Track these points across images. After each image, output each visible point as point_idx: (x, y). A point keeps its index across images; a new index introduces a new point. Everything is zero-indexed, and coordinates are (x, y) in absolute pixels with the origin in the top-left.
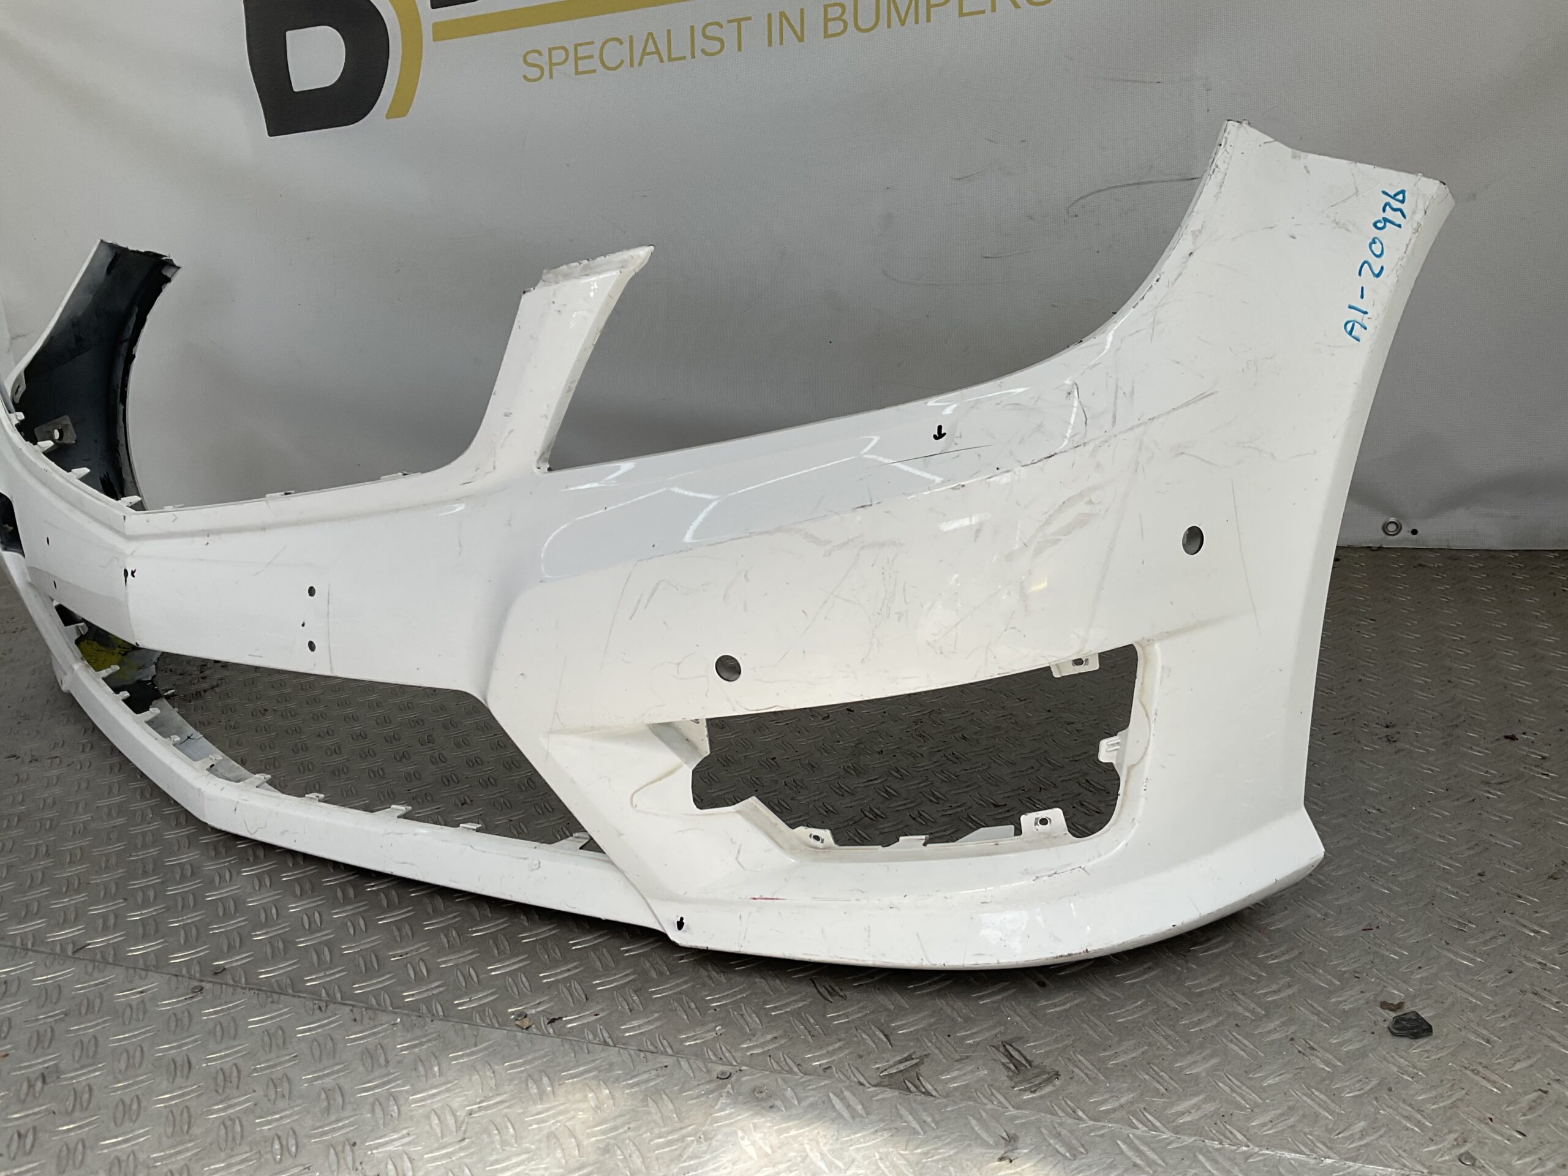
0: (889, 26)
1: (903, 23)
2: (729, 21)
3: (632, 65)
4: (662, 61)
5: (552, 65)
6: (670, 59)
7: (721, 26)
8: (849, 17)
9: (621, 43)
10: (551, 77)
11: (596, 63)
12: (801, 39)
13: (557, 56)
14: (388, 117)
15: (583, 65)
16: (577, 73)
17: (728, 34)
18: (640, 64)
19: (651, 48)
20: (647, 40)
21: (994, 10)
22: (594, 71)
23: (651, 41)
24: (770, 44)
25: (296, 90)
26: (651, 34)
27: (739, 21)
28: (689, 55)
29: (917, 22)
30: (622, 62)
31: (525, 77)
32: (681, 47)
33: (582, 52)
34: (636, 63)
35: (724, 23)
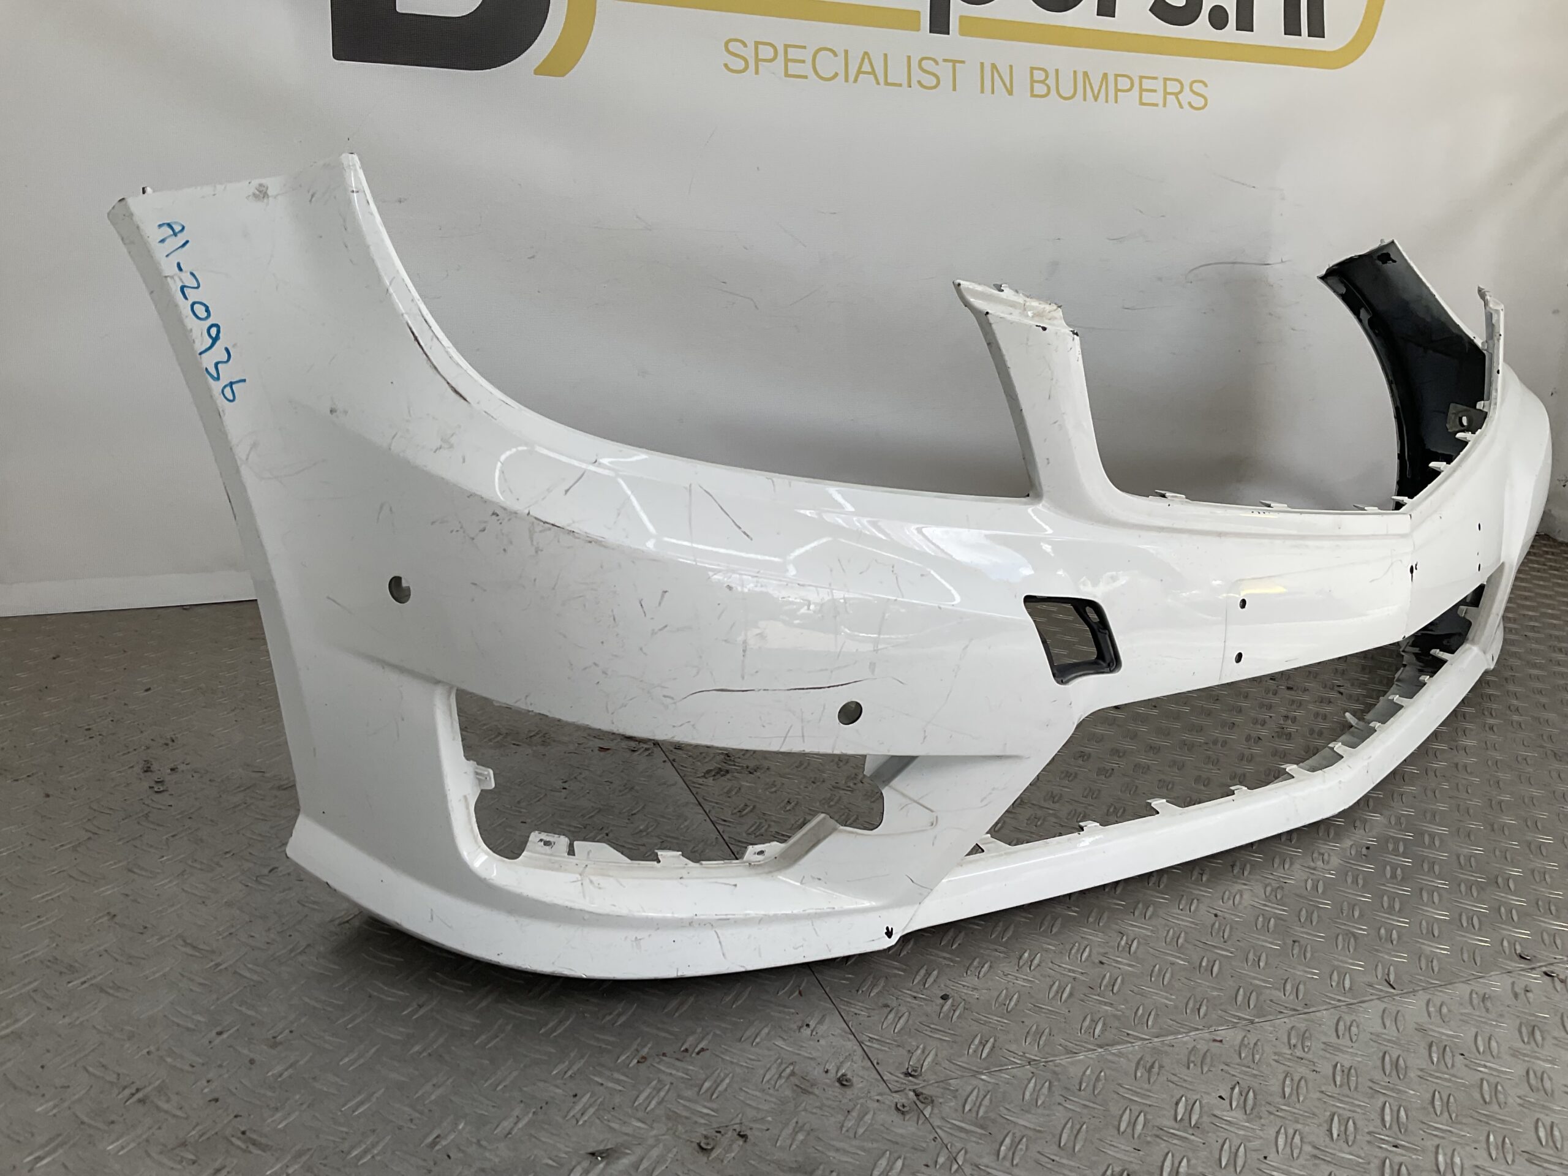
0: (1085, 99)
1: (1096, 99)
2: (945, 60)
3: (847, 80)
4: (878, 83)
5: (757, 60)
6: (887, 83)
7: (937, 63)
8: (1051, 82)
9: (836, 55)
10: (757, 73)
11: (806, 69)
12: (1010, 93)
13: (766, 52)
14: (537, 72)
15: (793, 68)
16: (787, 75)
17: (944, 71)
18: (856, 81)
19: (866, 67)
20: (863, 60)
21: (1165, 105)
22: (806, 77)
23: (866, 60)
24: (982, 92)
25: (398, 9)
26: (866, 53)
27: (954, 62)
28: (905, 84)
29: (1107, 101)
30: (836, 74)
31: (726, 65)
32: (898, 73)
33: (793, 53)
34: (852, 78)
35: (940, 61)
